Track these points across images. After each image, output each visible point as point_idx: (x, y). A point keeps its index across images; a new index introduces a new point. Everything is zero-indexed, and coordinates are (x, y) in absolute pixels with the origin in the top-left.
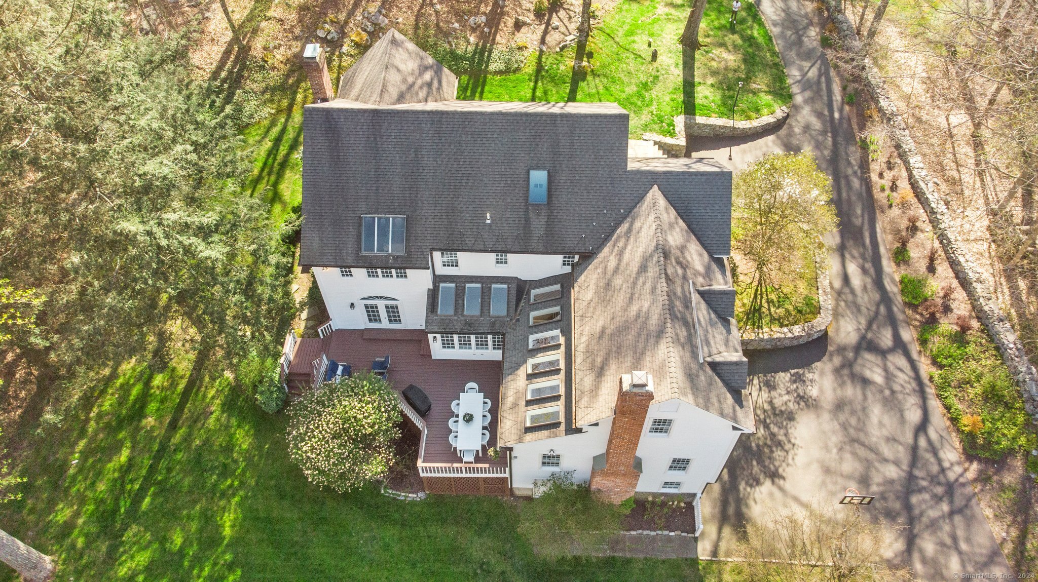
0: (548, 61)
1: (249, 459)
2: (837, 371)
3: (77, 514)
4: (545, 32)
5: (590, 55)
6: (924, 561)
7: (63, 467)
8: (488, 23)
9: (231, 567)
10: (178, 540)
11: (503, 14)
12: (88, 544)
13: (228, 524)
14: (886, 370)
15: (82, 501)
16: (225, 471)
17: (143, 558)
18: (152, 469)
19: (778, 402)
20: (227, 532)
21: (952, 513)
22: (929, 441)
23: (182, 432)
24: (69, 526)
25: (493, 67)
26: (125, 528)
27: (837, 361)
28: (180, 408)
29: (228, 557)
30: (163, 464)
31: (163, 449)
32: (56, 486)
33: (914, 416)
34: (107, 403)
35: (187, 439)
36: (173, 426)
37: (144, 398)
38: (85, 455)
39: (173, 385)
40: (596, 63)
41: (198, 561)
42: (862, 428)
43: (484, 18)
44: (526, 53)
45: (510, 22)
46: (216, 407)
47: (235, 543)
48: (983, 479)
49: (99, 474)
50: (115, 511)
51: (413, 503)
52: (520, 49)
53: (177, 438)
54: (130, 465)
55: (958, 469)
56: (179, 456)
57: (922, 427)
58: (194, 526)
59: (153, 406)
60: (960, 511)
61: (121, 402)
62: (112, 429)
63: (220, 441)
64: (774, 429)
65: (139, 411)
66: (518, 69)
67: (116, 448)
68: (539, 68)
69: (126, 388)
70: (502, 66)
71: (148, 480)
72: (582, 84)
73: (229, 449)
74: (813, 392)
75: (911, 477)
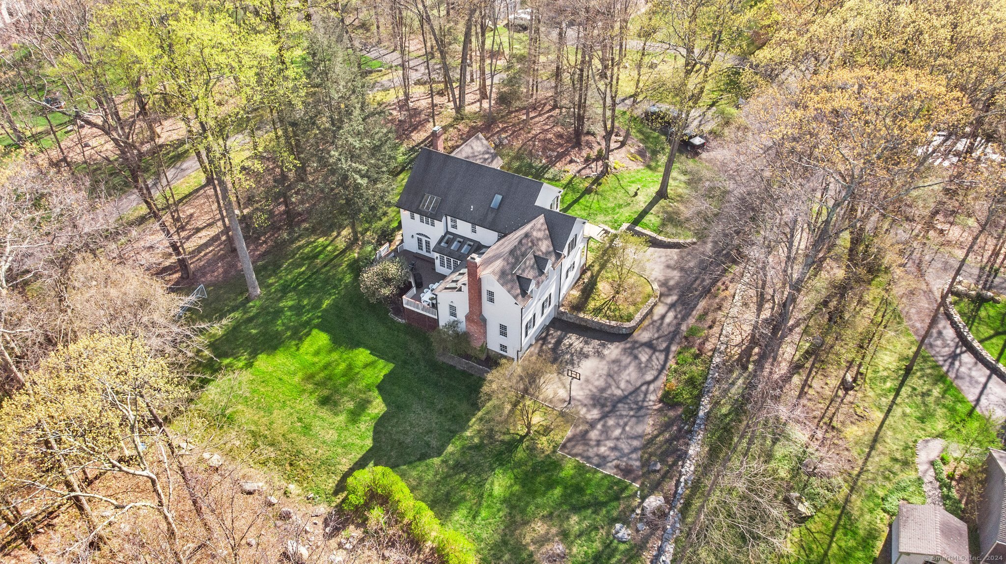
0: (576, 181)
1: (346, 286)
2: (625, 350)
3: (276, 282)
4: (584, 168)
5: (600, 184)
6: (604, 426)
7: (280, 266)
8: (556, 157)
9: (318, 317)
10: (305, 302)
11: (566, 155)
12: (275, 292)
13: (326, 304)
14: (650, 357)
15: (280, 278)
16: (335, 287)
17: (290, 303)
18: (310, 277)
19: (585, 350)
20: (324, 306)
21: (633, 416)
22: (647, 390)
23: (327, 268)
24: (272, 284)
25: (546, 176)
26: (290, 291)
27: (628, 345)
28: (332, 260)
29: (320, 314)
30: (314, 276)
31: (317, 272)
32: (274, 271)
33: (649, 377)
34: (307, 250)
35: (329, 271)
36: (325, 266)
37: (320, 253)
38: (289, 265)
39: (334, 251)
40: (600, 189)
41: (309, 311)
42: (619, 373)
43: (556, 154)
44: (567, 174)
45: (568, 158)
46: (344, 265)
47: (325, 310)
48: (659, 410)
49: (291, 272)
50: (289, 286)
51: (399, 323)
52: (565, 171)
53: (324, 270)
54: (303, 273)
55: (651, 403)
56: (321, 276)
57: (649, 383)
58: (313, 300)
59: (322, 256)
60: (638, 417)
61: (311, 251)
62: (303, 259)
63: (340, 276)
64: (575, 358)
65: (316, 256)
66: (559, 180)
67: (301, 266)
68: (570, 182)
69: (316, 247)
70: (551, 176)
71: (306, 280)
72: (587, 196)
73: (341, 280)
74: (606, 352)
75: (626, 397)
